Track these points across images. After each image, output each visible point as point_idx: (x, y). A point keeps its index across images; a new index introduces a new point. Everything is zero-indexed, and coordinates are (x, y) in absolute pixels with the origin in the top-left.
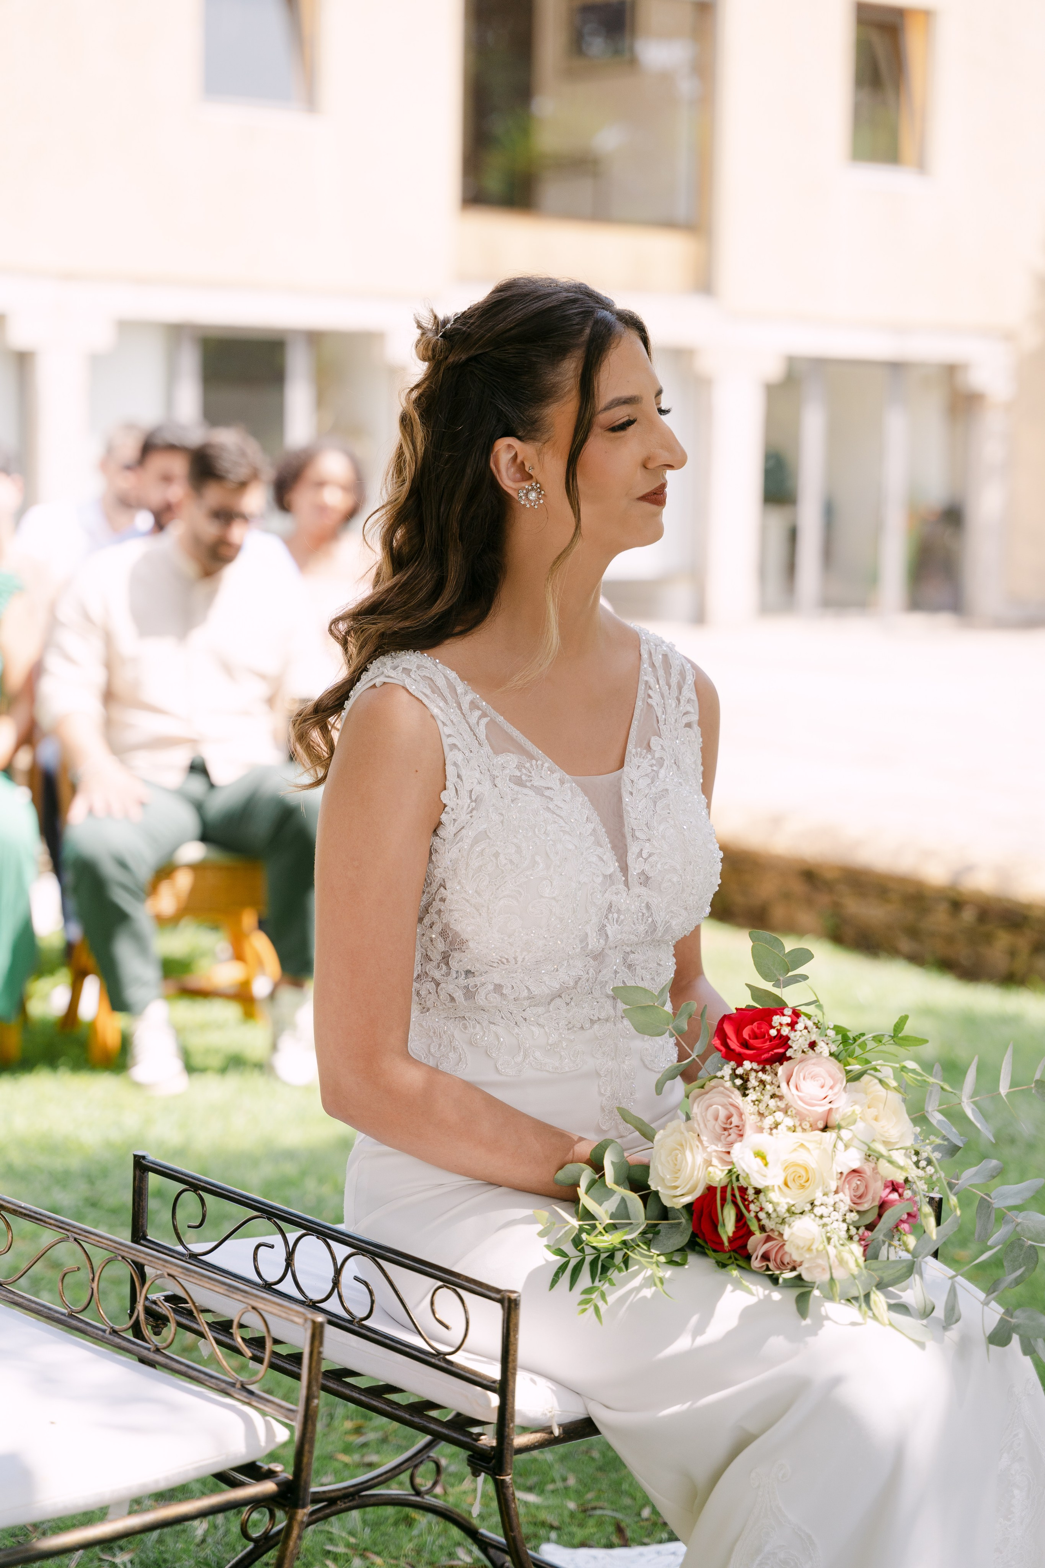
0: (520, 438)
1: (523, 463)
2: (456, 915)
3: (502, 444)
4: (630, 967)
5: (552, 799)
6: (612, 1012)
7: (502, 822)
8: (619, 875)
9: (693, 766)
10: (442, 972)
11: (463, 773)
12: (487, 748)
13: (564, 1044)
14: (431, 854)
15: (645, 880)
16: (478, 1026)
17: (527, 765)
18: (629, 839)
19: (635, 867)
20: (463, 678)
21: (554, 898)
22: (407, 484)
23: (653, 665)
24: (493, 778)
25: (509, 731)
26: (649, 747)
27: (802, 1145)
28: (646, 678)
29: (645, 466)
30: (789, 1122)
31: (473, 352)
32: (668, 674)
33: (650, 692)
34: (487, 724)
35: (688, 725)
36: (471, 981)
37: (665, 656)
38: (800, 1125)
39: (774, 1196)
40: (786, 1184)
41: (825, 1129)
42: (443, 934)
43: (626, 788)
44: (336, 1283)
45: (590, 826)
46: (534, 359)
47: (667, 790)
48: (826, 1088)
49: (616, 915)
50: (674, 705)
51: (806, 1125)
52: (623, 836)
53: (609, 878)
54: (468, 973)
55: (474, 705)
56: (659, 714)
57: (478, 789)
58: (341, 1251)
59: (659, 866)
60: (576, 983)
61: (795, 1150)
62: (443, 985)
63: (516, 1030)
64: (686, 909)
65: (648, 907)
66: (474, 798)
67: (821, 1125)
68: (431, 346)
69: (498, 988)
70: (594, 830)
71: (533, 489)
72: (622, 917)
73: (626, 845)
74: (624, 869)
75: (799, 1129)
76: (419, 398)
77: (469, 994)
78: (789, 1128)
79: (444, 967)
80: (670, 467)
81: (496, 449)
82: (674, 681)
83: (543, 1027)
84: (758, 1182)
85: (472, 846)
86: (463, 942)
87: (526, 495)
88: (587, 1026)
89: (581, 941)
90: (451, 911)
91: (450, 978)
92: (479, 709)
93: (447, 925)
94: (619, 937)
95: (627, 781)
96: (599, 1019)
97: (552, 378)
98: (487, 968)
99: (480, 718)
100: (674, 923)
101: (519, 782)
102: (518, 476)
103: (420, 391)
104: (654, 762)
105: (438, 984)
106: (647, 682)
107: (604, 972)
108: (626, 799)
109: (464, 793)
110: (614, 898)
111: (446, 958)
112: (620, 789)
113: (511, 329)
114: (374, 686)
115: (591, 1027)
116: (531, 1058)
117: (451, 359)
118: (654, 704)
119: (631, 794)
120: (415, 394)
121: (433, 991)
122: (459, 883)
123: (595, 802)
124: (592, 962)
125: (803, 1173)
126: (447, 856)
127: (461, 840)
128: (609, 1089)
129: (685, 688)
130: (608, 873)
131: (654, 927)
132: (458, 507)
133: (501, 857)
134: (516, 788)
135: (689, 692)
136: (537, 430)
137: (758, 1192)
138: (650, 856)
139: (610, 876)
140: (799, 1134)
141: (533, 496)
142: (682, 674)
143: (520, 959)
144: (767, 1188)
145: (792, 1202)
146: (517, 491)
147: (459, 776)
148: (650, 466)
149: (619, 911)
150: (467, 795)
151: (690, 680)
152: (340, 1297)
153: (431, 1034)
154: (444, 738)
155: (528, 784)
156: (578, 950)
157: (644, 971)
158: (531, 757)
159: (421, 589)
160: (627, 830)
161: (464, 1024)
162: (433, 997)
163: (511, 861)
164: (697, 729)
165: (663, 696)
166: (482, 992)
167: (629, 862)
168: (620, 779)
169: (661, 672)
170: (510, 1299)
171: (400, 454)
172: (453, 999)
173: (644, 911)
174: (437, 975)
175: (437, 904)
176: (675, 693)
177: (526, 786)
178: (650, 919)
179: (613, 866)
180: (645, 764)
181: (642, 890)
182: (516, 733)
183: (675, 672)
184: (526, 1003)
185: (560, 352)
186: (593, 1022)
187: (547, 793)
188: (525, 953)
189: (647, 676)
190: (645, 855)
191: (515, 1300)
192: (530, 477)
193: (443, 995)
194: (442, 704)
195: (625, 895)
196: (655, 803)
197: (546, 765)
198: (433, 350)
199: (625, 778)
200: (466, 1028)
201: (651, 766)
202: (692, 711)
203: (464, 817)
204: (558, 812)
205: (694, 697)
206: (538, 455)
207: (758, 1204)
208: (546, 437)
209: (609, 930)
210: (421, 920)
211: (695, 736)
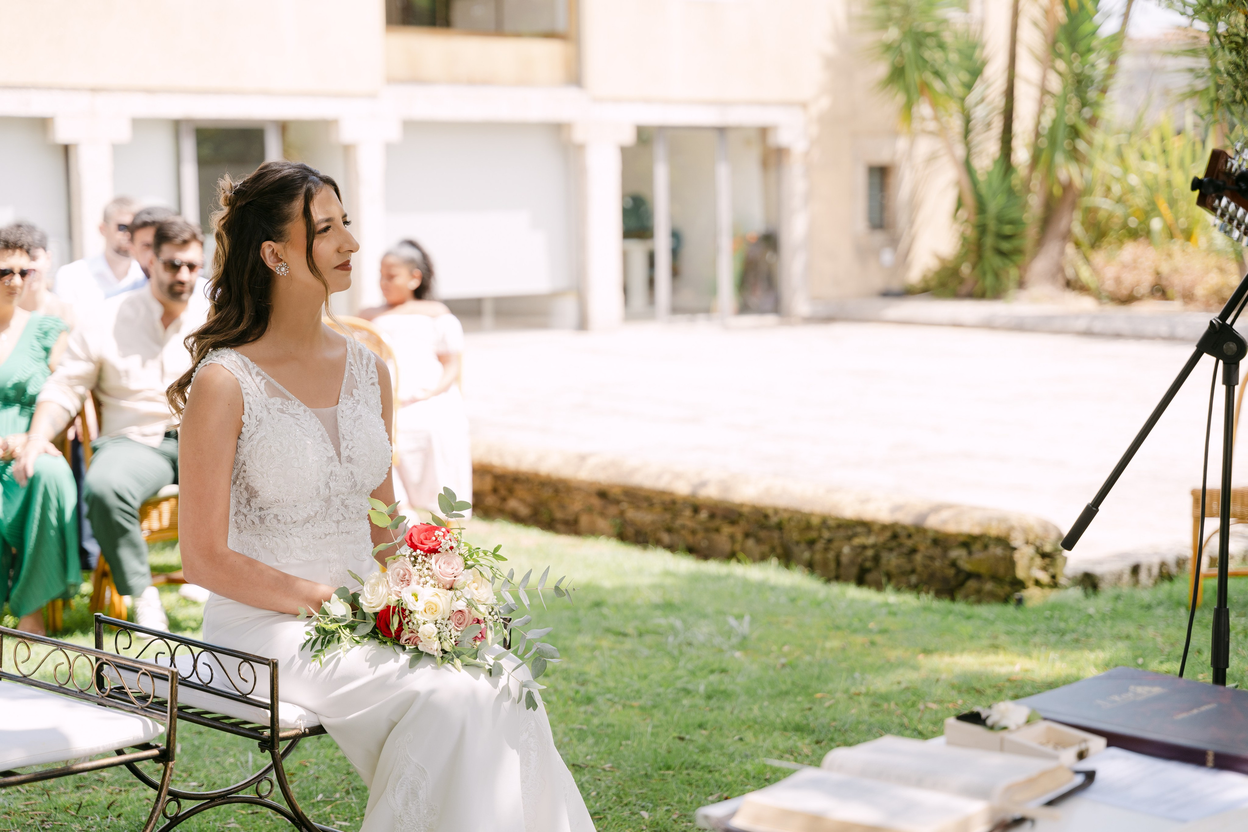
0: (274, 241)
1: (277, 254)
2: (252, 478)
3: (266, 244)
4: (346, 506)
5: (299, 420)
6: (336, 530)
7: (273, 431)
8: (336, 457)
9: (376, 404)
10: (248, 509)
11: (252, 407)
12: (265, 395)
13: (311, 546)
14: (237, 448)
15: (350, 460)
16: (267, 538)
17: (287, 403)
18: (341, 439)
19: (345, 453)
20: (252, 361)
21: (300, 468)
22: (222, 268)
23: (354, 355)
24: (268, 410)
25: (277, 386)
26: (352, 395)
27: (437, 594)
28: (350, 360)
29: (339, 252)
30: (432, 582)
31: (248, 200)
32: (361, 359)
33: (352, 367)
34: (265, 383)
35: (373, 384)
36: (263, 513)
37: (360, 350)
38: (438, 585)
39: (417, 616)
40: (425, 611)
41: (451, 589)
42: (246, 489)
43: (340, 414)
44: (195, 667)
45: (319, 433)
46: (278, 201)
47: (361, 415)
48: (454, 569)
49: (334, 477)
50: (365, 374)
51: (441, 585)
52: (339, 438)
53: (331, 459)
54: (261, 509)
55: (258, 374)
56: (357, 379)
57: (260, 415)
58: (196, 650)
59: (357, 453)
60: (316, 514)
61: (433, 596)
62: (248, 516)
63: (286, 540)
64: (372, 475)
65: (352, 473)
66: (258, 419)
67: (448, 586)
68: (228, 198)
69: (276, 516)
70: (322, 435)
71: (283, 266)
72: (338, 478)
73: (340, 443)
74: (339, 454)
75: (437, 586)
76: (224, 224)
77: (262, 519)
78: (432, 585)
79: (248, 507)
80: (352, 251)
81: (263, 247)
82: (364, 362)
83: (300, 538)
84: (411, 607)
85: (258, 443)
86: (256, 492)
87: (280, 269)
88: (323, 536)
89: (316, 490)
90: (249, 476)
91: (251, 512)
92: (261, 375)
93: (248, 484)
94: (337, 488)
95: (340, 412)
96: (329, 534)
97: (287, 210)
98: (269, 505)
99: (261, 380)
100: (366, 482)
101: (282, 412)
102: (275, 260)
103: (225, 221)
104: (355, 402)
105: (246, 516)
106: (350, 362)
107: (331, 509)
108: (339, 419)
109: (253, 417)
110: (333, 469)
111: (248, 501)
112: (336, 415)
113: (267, 187)
114: (206, 365)
115: (325, 538)
116: (294, 553)
117: (238, 204)
118: (354, 373)
119: (342, 417)
120: (222, 223)
121: (244, 520)
122: (252, 462)
123: (323, 422)
124: (324, 503)
125: (434, 607)
126: (245, 449)
127: (252, 440)
128: (335, 569)
129: (370, 366)
130: (330, 456)
131: (355, 485)
132: (246, 277)
133: (273, 448)
134: (281, 414)
135: (372, 367)
136: (282, 236)
137: (411, 612)
138: (352, 448)
139: (331, 457)
140: (436, 589)
141: (283, 269)
142: (369, 359)
143: (285, 500)
144: (415, 611)
145: (426, 620)
146: (275, 267)
147: (250, 409)
148: (341, 251)
149: (336, 475)
150: (255, 418)
151: (373, 362)
152: (197, 674)
153: (244, 544)
154: (242, 389)
155: (287, 412)
156: (315, 495)
157: (353, 509)
158: (288, 399)
159: (232, 319)
160: (341, 436)
161: (260, 538)
162: (244, 523)
163: (277, 450)
164: (378, 387)
165: (359, 370)
166: (268, 518)
167: (341, 451)
168: (336, 410)
169: (358, 358)
170: (273, 663)
171: (217, 253)
172: (253, 523)
173: (350, 475)
174: (245, 511)
175: (242, 474)
176: (365, 369)
177: (286, 413)
178: (353, 480)
179: (332, 453)
180: (350, 403)
181: (349, 465)
182: (281, 387)
183: (365, 357)
184: (291, 526)
185: (292, 197)
186: (326, 535)
187: (297, 416)
188: (287, 496)
189: (350, 359)
190: (350, 447)
191: (276, 663)
192: (281, 260)
193: (249, 521)
194: (241, 373)
195: (339, 467)
196: (355, 422)
197: (297, 403)
198: (230, 200)
199: (339, 409)
200: (261, 540)
201: (353, 404)
202: (374, 376)
203: (253, 429)
204: (303, 426)
205: (375, 370)
206: (284, 248)
207: (409, 618)
208: (287, 239)
209: (331, 484)
210: (235, 483)
211: (377, 389)
